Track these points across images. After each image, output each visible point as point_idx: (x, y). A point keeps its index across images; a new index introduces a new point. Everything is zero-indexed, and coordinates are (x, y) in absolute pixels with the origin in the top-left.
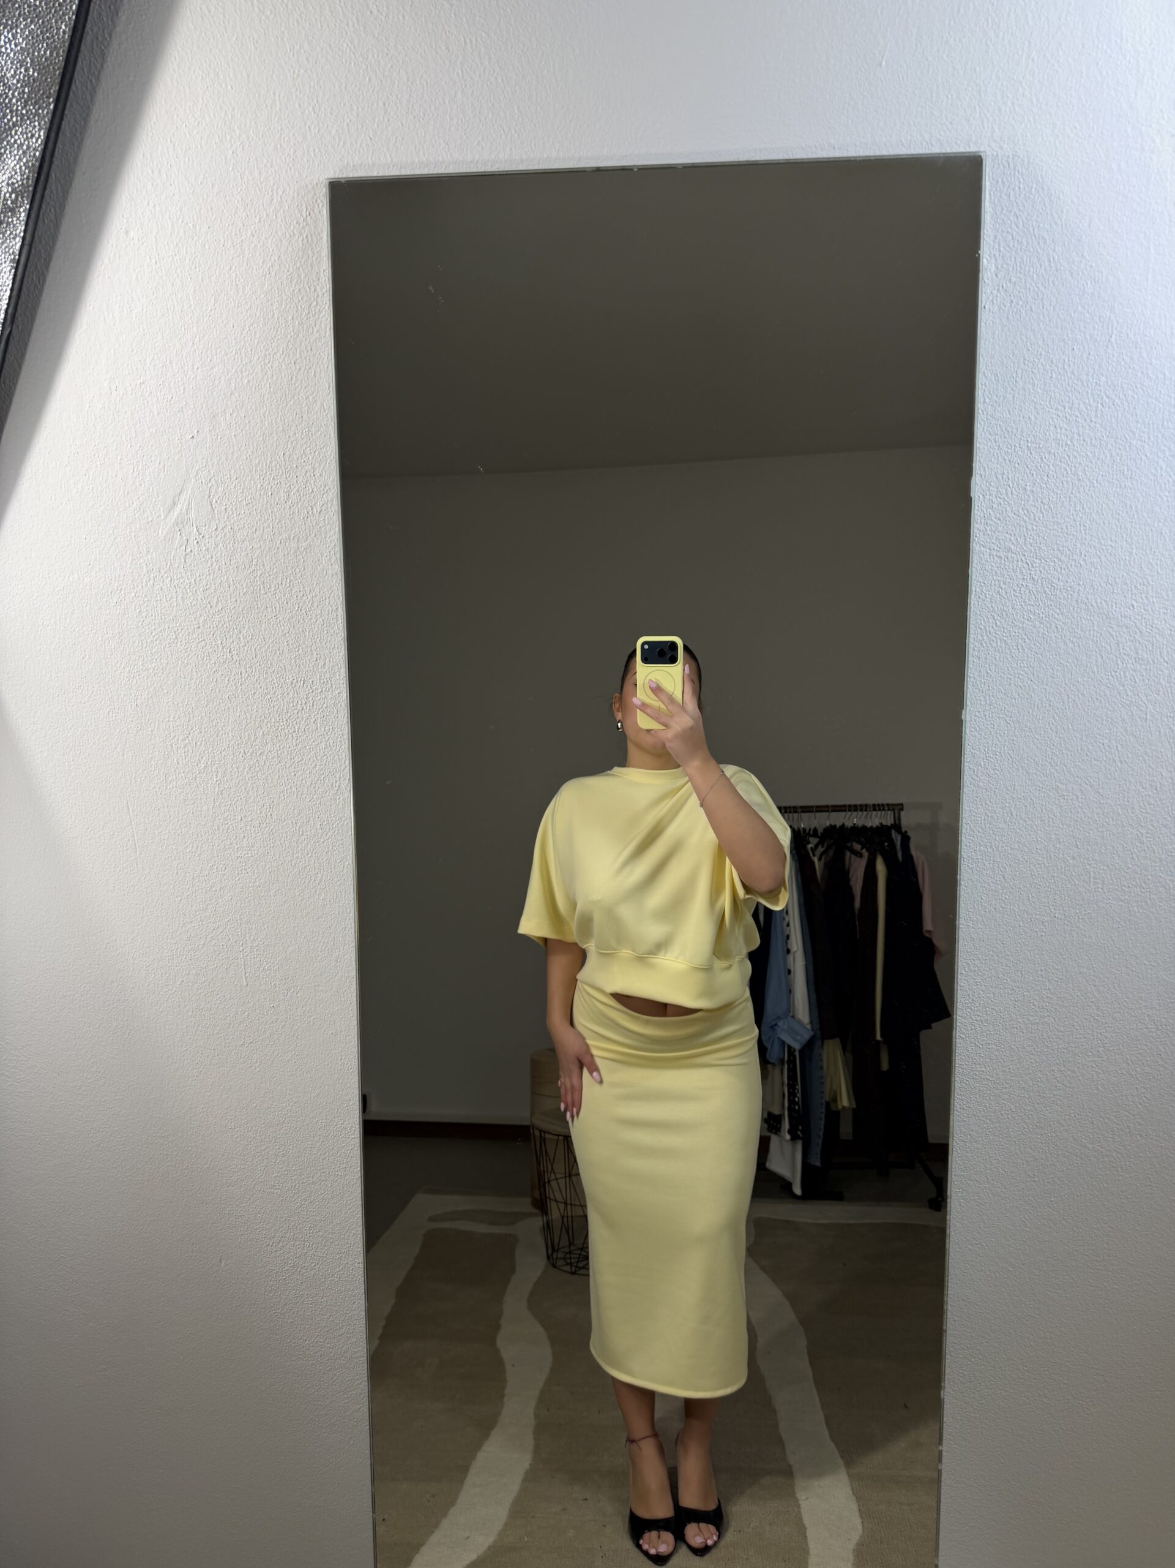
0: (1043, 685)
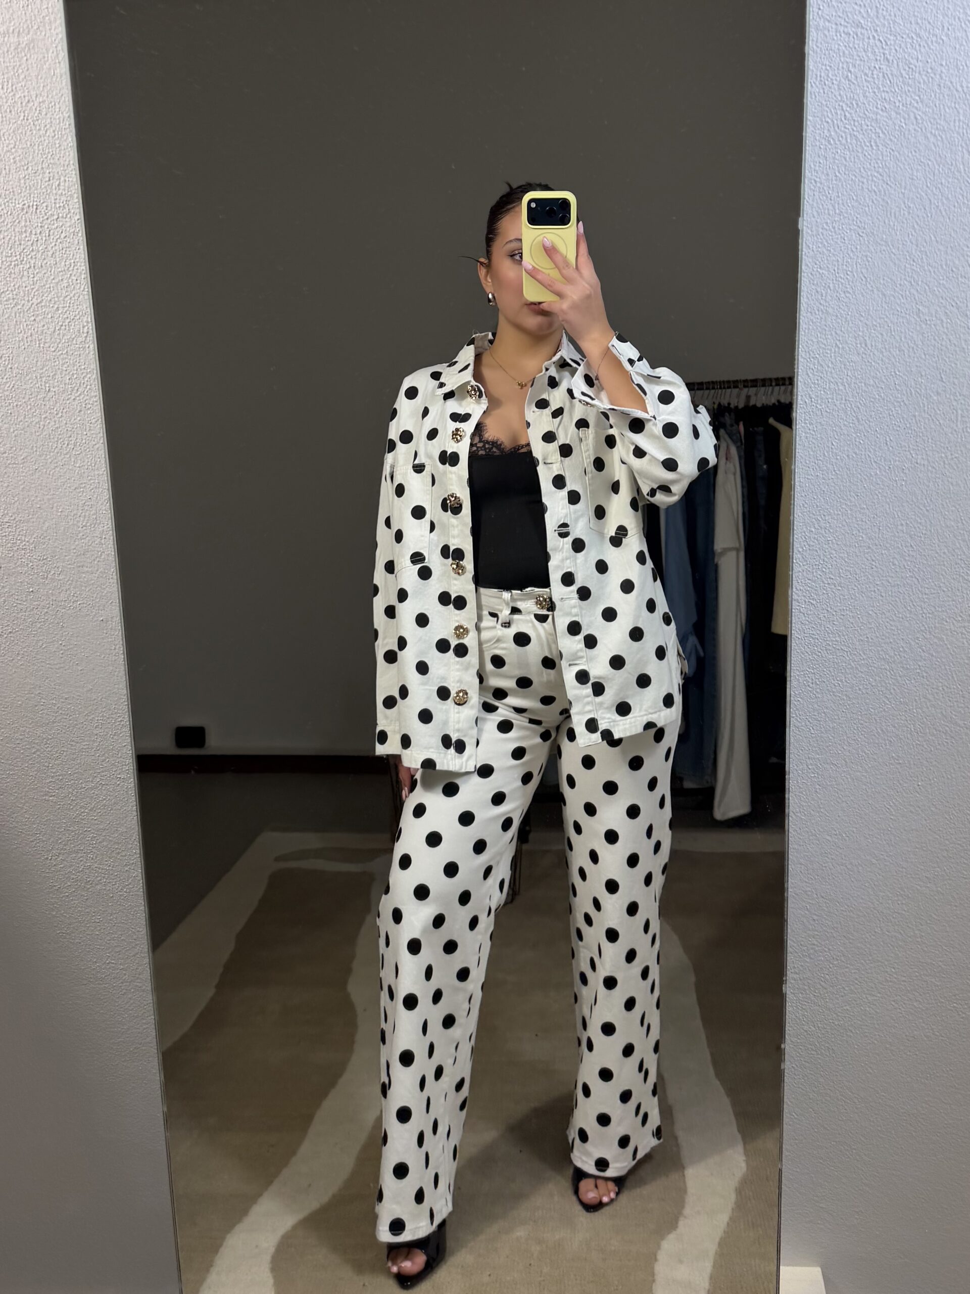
0: (901, 188)
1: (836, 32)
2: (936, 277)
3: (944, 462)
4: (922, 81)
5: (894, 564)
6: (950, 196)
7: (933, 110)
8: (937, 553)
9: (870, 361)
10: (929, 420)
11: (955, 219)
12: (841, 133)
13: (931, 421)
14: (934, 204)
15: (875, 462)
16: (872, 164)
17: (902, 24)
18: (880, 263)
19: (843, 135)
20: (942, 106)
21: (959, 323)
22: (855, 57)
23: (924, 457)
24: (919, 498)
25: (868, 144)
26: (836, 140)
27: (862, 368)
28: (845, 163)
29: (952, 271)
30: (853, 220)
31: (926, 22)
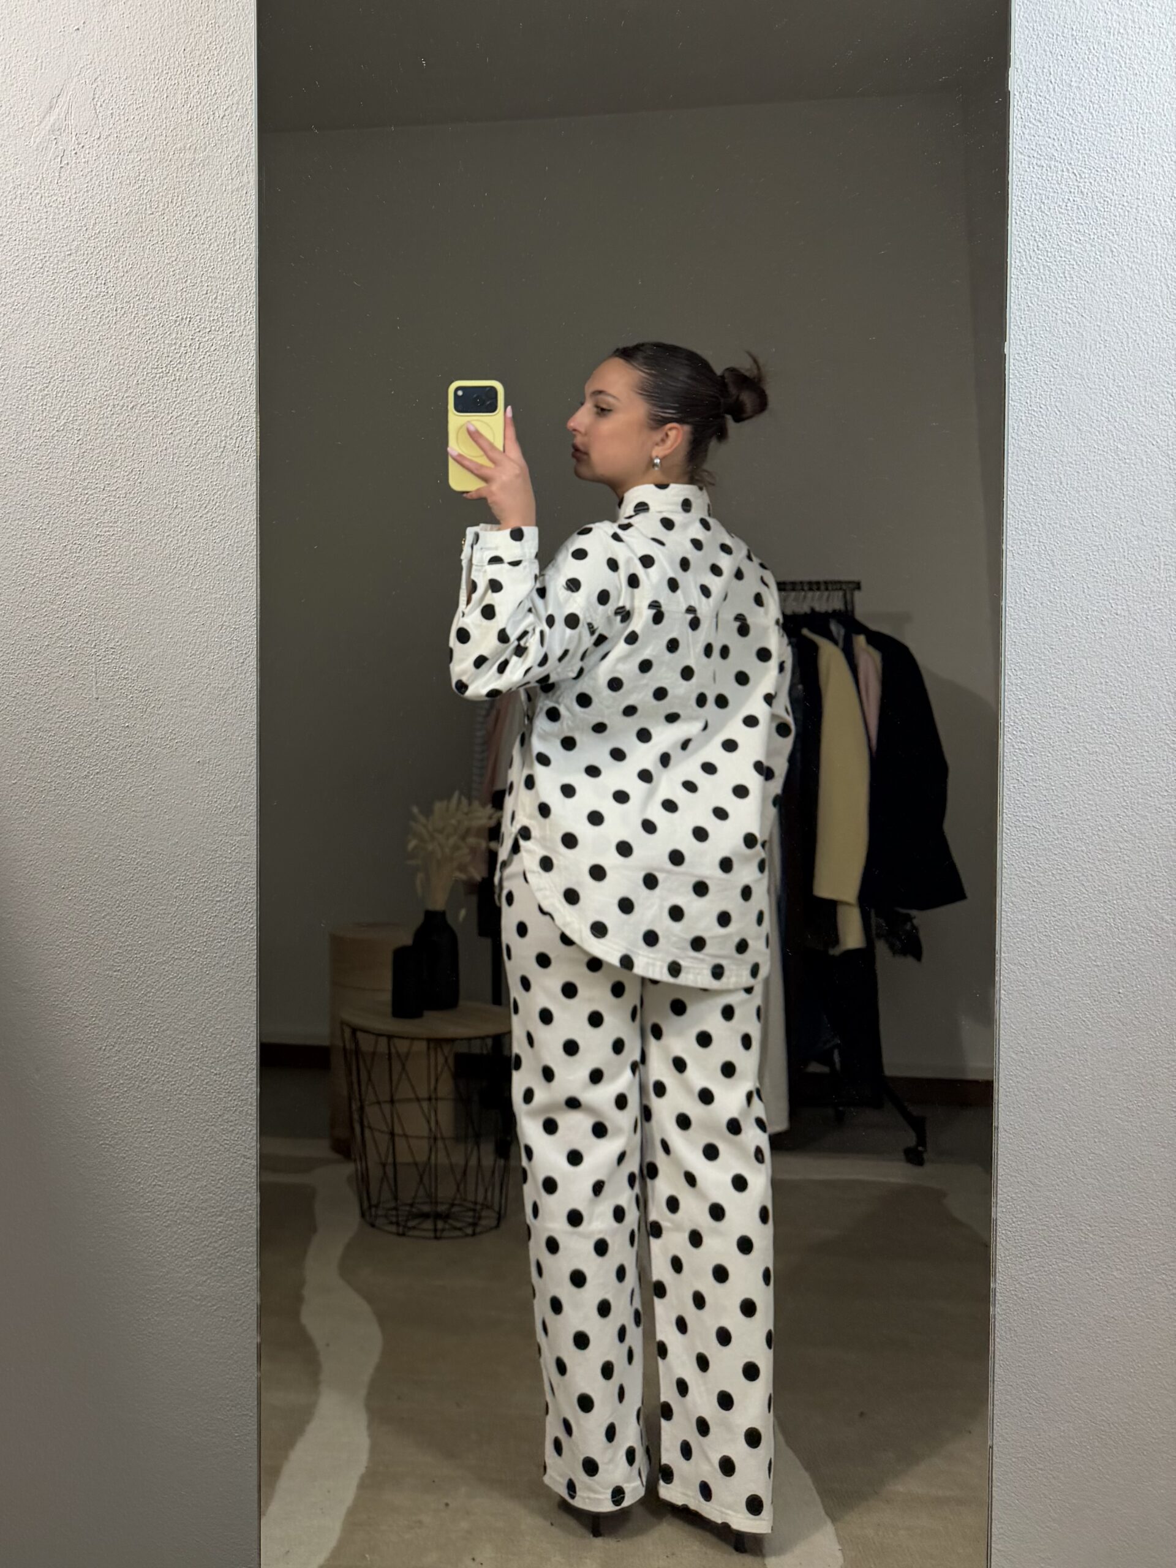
0: (1096, 321)
1: (1029, 164)
2: (1134, 413)
3: (1146, 614)
4: (1117, 214)
5: (1092, 729)
6: (1148, 330)
7: (1129, 244)
8: (1139, 716)
9: (1065, 499)
10: (1129, 567)
11: (1154, 354)
12: (1033, 263)
13: (1131, 568)
14: (1132, 338)
15: (1072, 612)
16: (1066, 296)
17: (1097, 158)
18: (1075, 397)
19: (1036, 265)
20: (1139, 240)
21: (1160, 463)
22: (1048, 189)
23: (1125, 607)
24: (1120, 653)
25: (1061, 275)
26: (1029, 270)
27: (1056, 508)
28: (1037, 293)
29: (1152, 407)
30: (1047, 352)
31: (1122, 156)
